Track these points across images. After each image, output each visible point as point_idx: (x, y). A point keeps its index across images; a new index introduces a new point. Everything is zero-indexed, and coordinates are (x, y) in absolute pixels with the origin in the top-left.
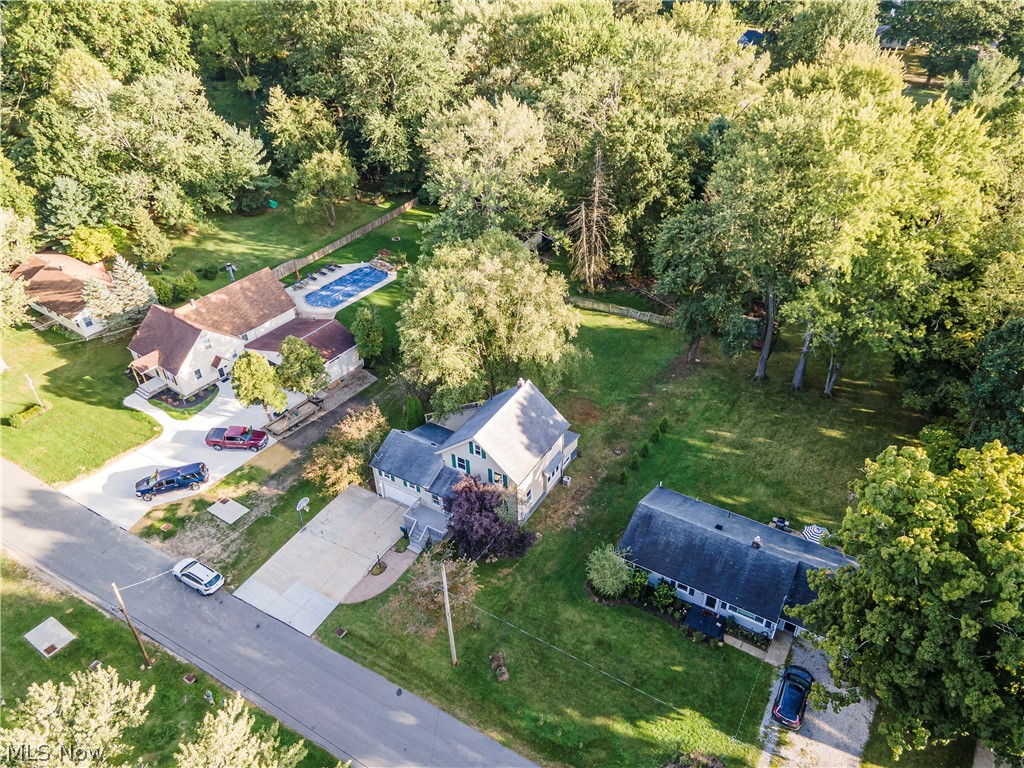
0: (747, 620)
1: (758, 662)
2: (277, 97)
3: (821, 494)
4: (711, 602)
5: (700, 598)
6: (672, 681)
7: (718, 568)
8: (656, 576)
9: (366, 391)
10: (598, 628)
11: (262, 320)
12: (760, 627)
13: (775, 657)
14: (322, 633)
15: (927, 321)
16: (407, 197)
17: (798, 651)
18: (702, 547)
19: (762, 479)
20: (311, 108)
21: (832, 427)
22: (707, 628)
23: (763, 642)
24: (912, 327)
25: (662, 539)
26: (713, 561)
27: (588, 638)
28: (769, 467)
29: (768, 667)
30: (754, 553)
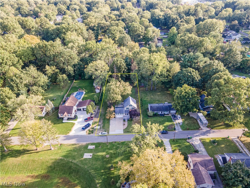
0: (166, 113)
1: (169, 116)
2: (47, 67)
3: (163, 100)
4: (162, 113)
5: (160, 113)
6: (163, 121)
7: (161, 108)
8: (155, 112)
9: (99, 108)
10: (153, 120)
11: (76, 103)
12: (167, 113)
13: (170, 115)
14: (124, 133)
15: (166, 77)
16: (73, 79)
17: (171, 114)
18: (158, 107)
19: (156, 100)
20: (54, 68)
21: (159, 93)
22: (163, 115)
23: (168, 114)
24: (165, 78)
25: (154, 108)
26: (160, 108)
27: (152, 121)
28: (156, 99)
29: (170, 116)
30: (164, 106)
